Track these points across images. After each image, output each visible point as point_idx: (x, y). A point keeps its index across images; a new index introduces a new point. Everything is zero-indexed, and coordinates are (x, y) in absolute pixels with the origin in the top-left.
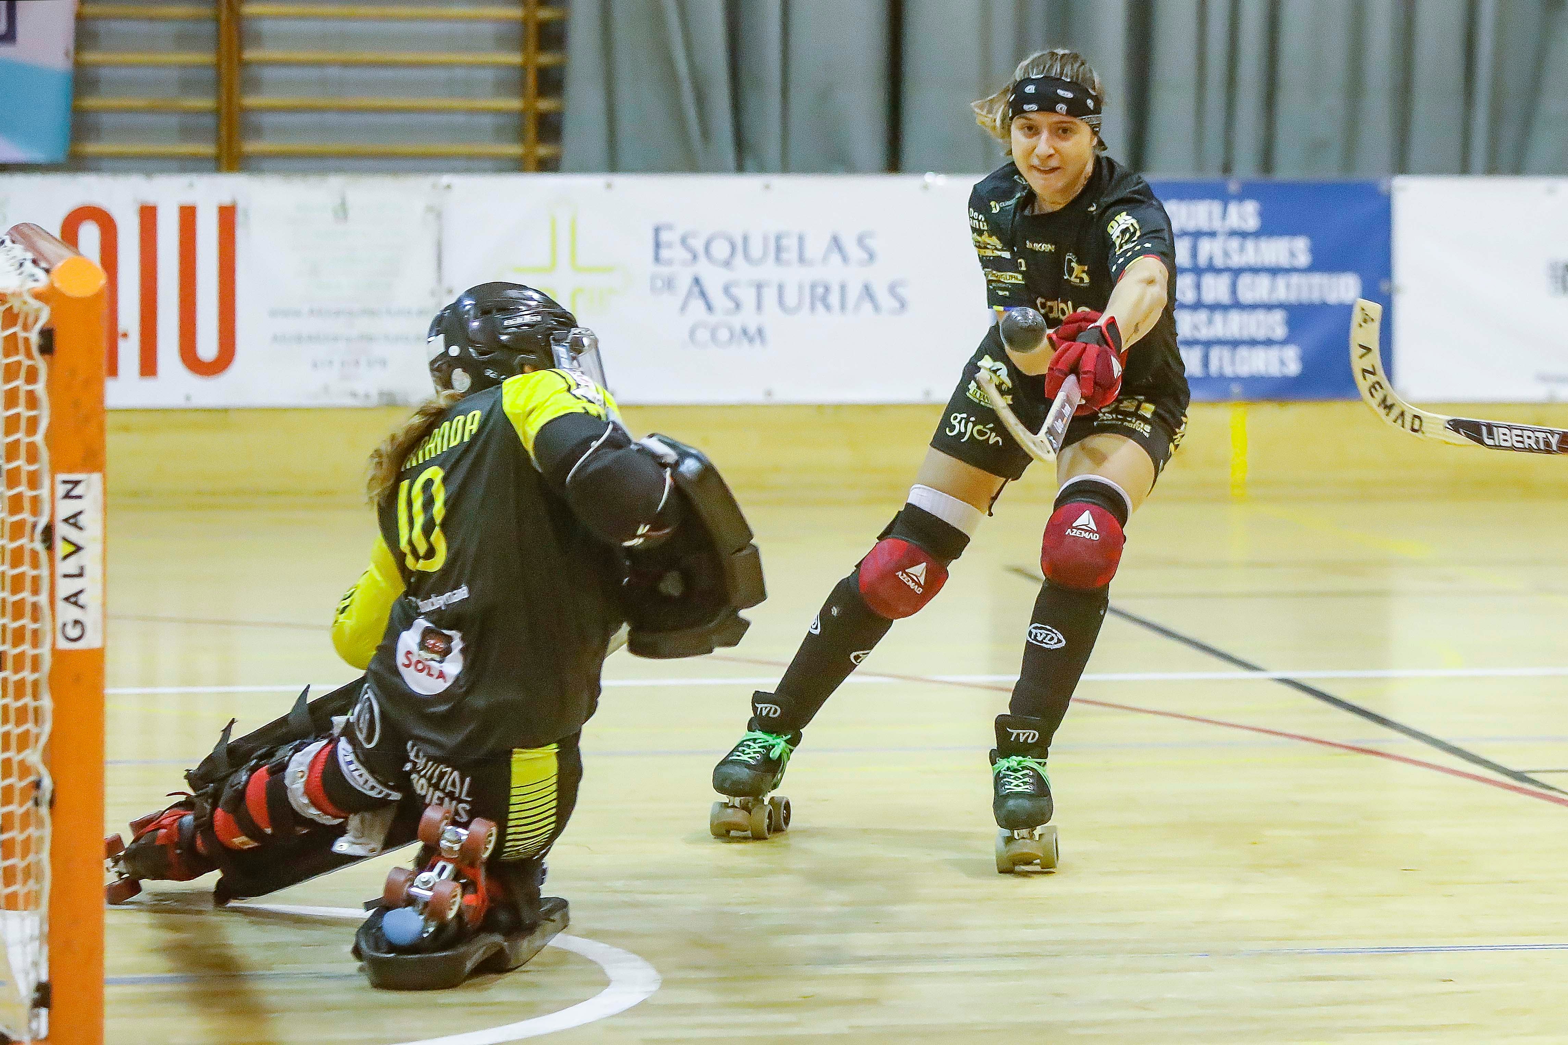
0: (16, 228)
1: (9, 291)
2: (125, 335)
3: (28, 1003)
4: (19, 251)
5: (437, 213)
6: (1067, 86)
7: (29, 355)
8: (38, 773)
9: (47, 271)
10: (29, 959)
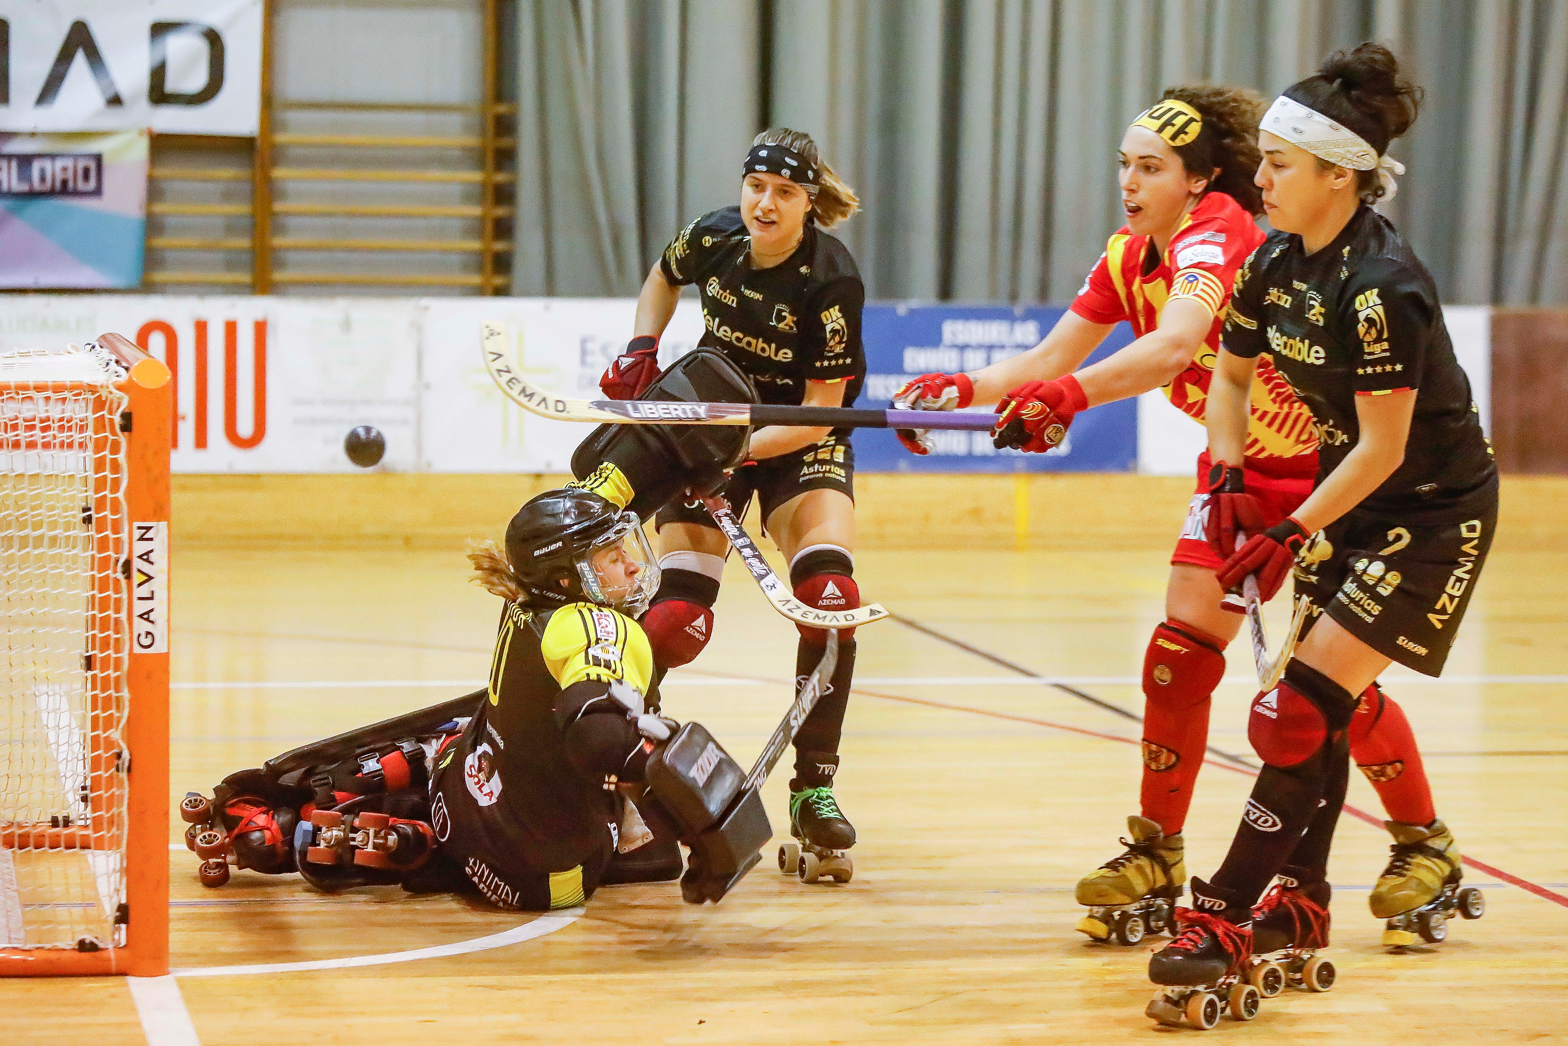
0: (103, 336)
1: (99, 384)
2: (183, 418)
3: (111, 920)
4: (105, 354)
5: (418, 328)
6: (793, 156)
7: (114, 433)
8: (119, 746)
9: (127, 369)
10: (112, 887)
